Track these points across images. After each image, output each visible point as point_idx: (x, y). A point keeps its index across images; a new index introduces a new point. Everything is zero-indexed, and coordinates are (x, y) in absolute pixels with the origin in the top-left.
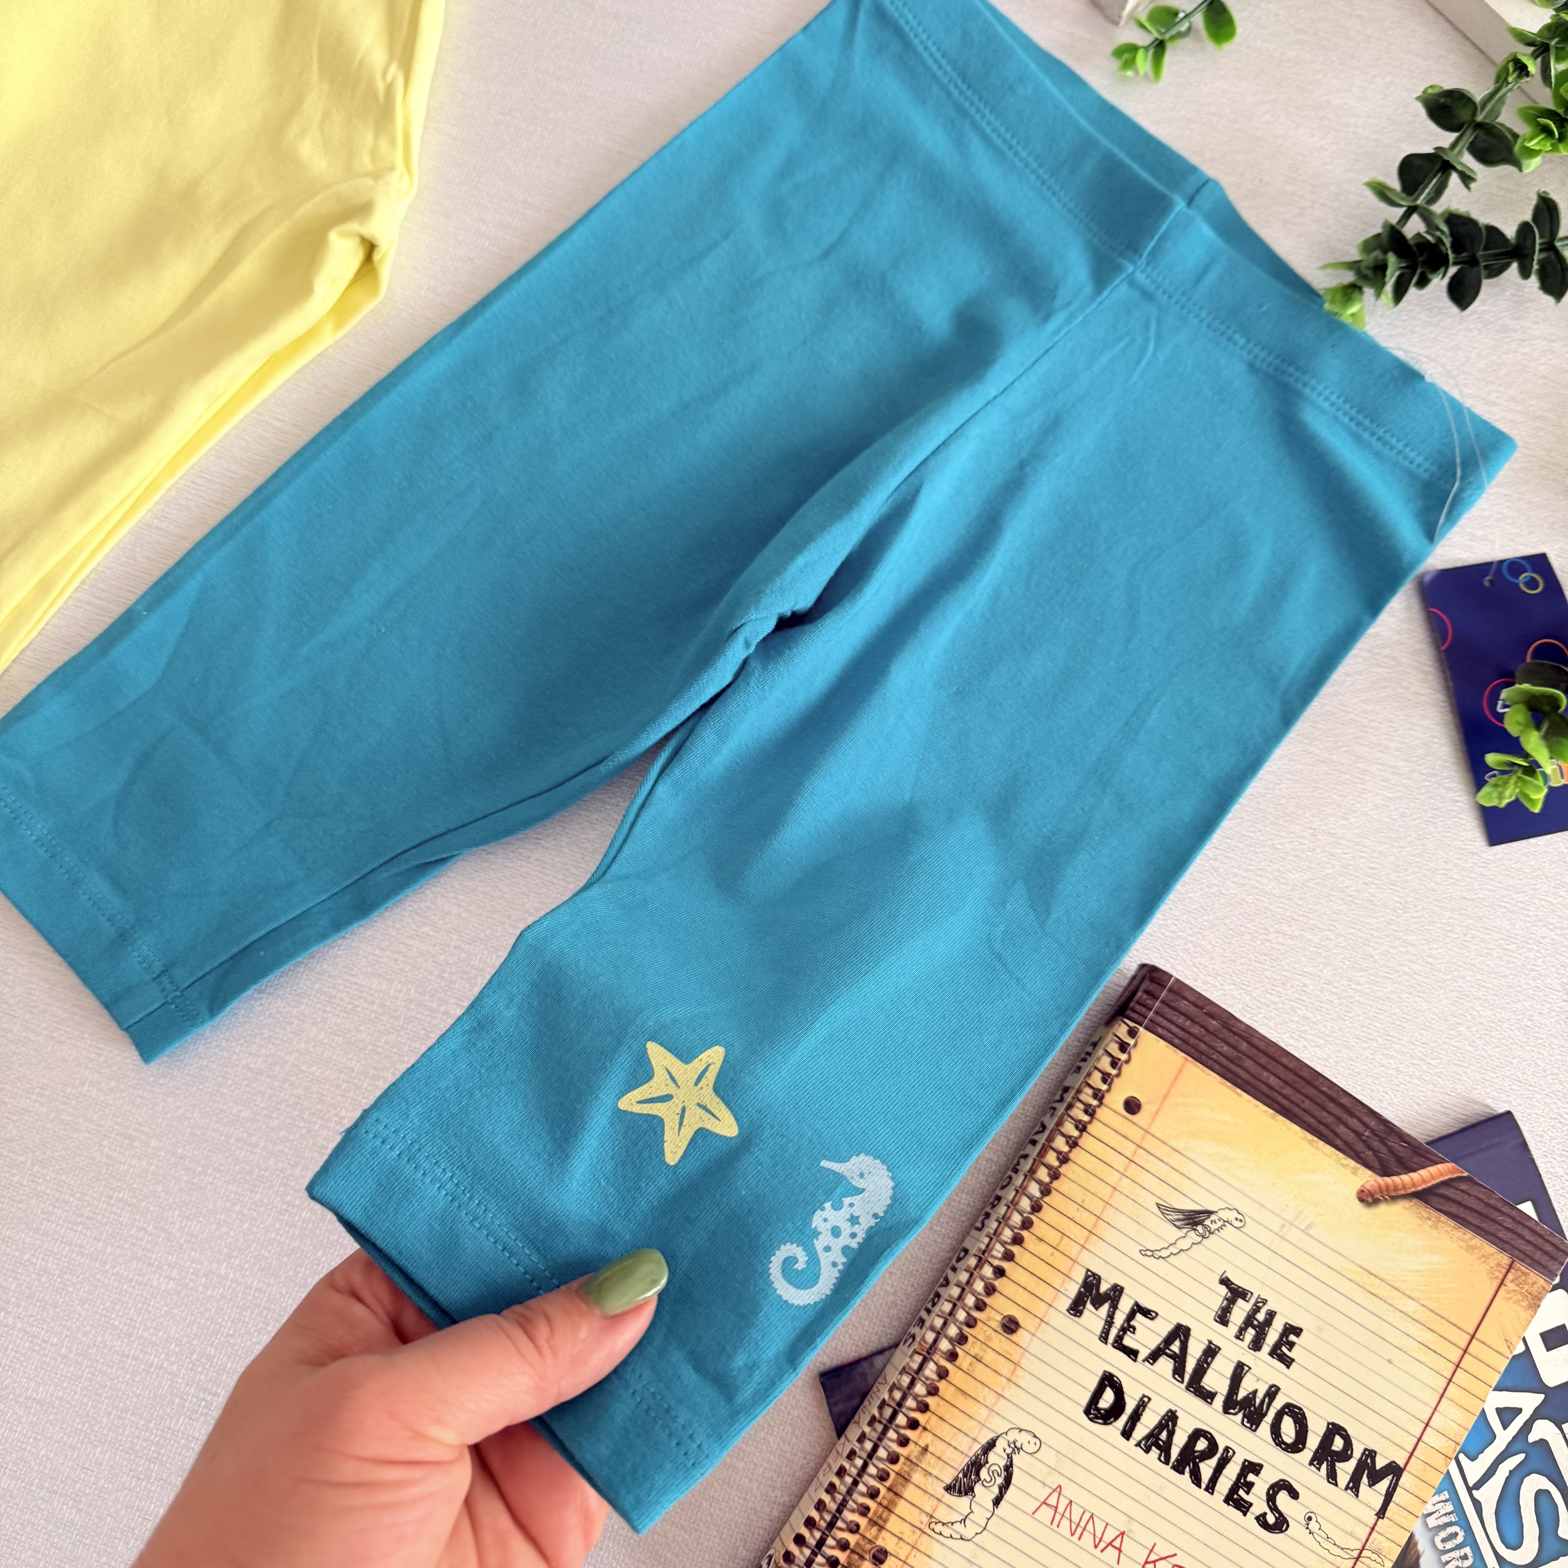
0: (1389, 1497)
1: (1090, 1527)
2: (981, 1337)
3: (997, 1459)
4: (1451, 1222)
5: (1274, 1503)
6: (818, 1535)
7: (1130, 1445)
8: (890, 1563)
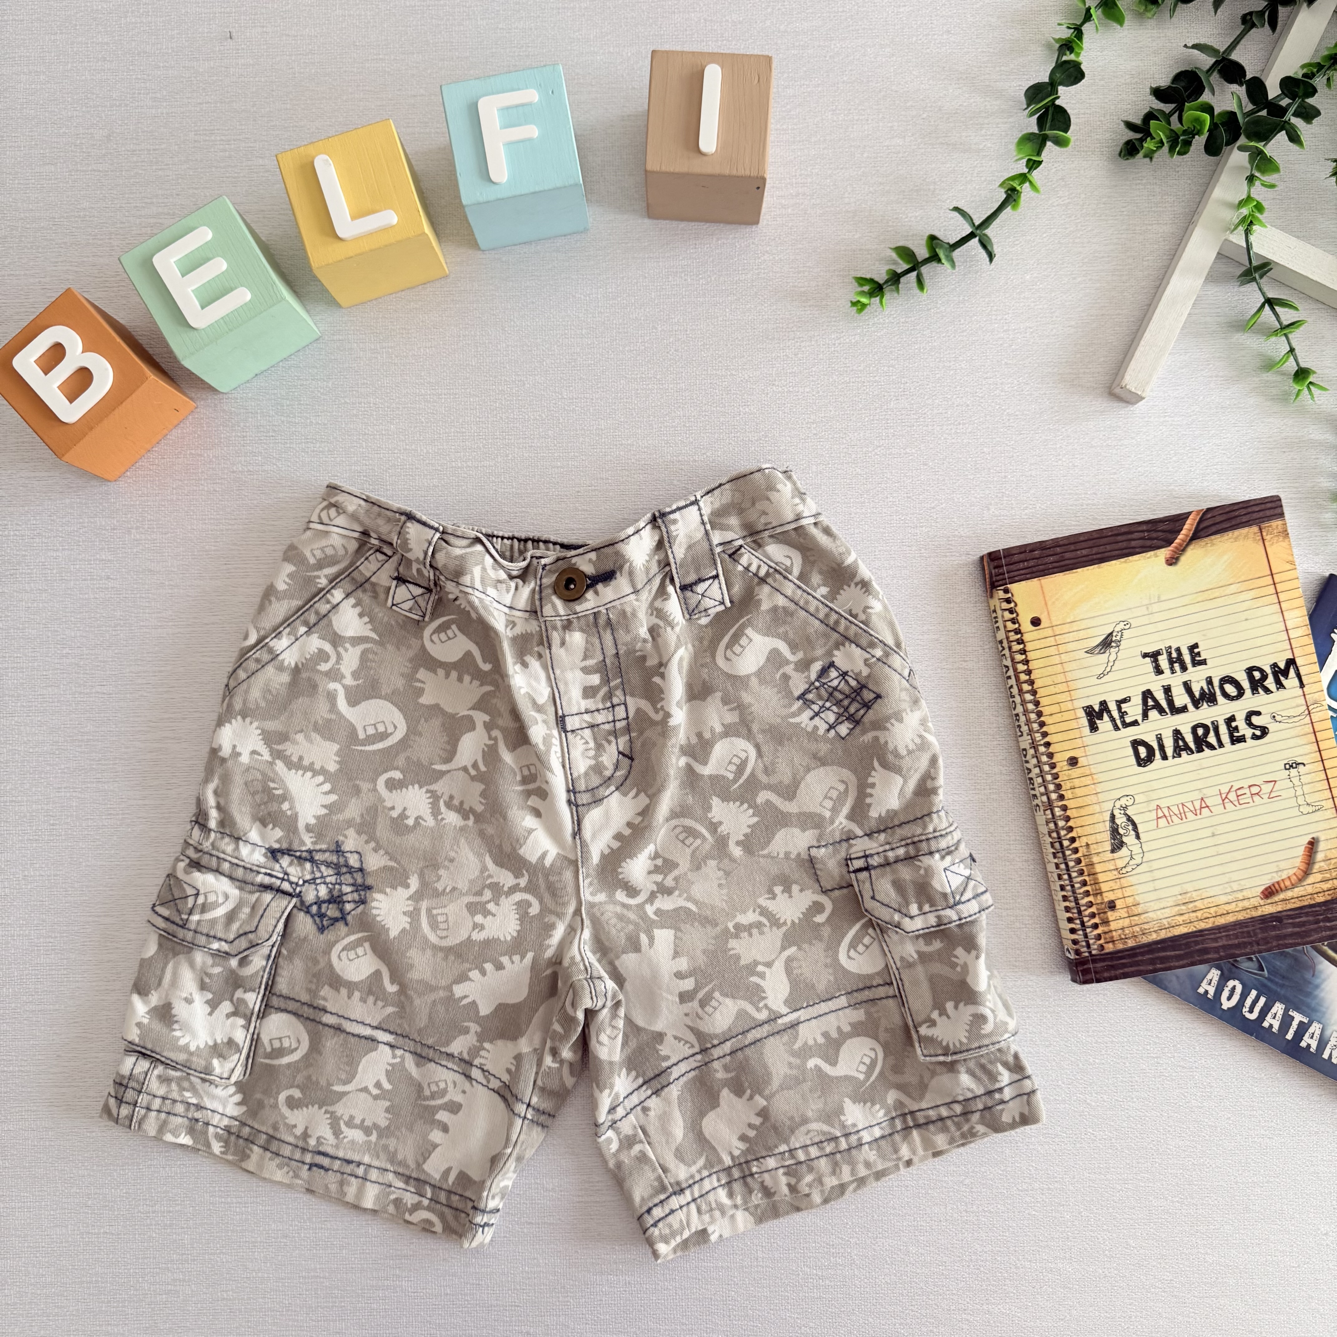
0: (1299, 676)
1: (1186, 810)
2: (1065, 778)
3: (1121, 820)
4: (1218, 536)
5: (1252, 724)
6: (1078, 922)
7: (1170, 761)
8: (1119, 904)
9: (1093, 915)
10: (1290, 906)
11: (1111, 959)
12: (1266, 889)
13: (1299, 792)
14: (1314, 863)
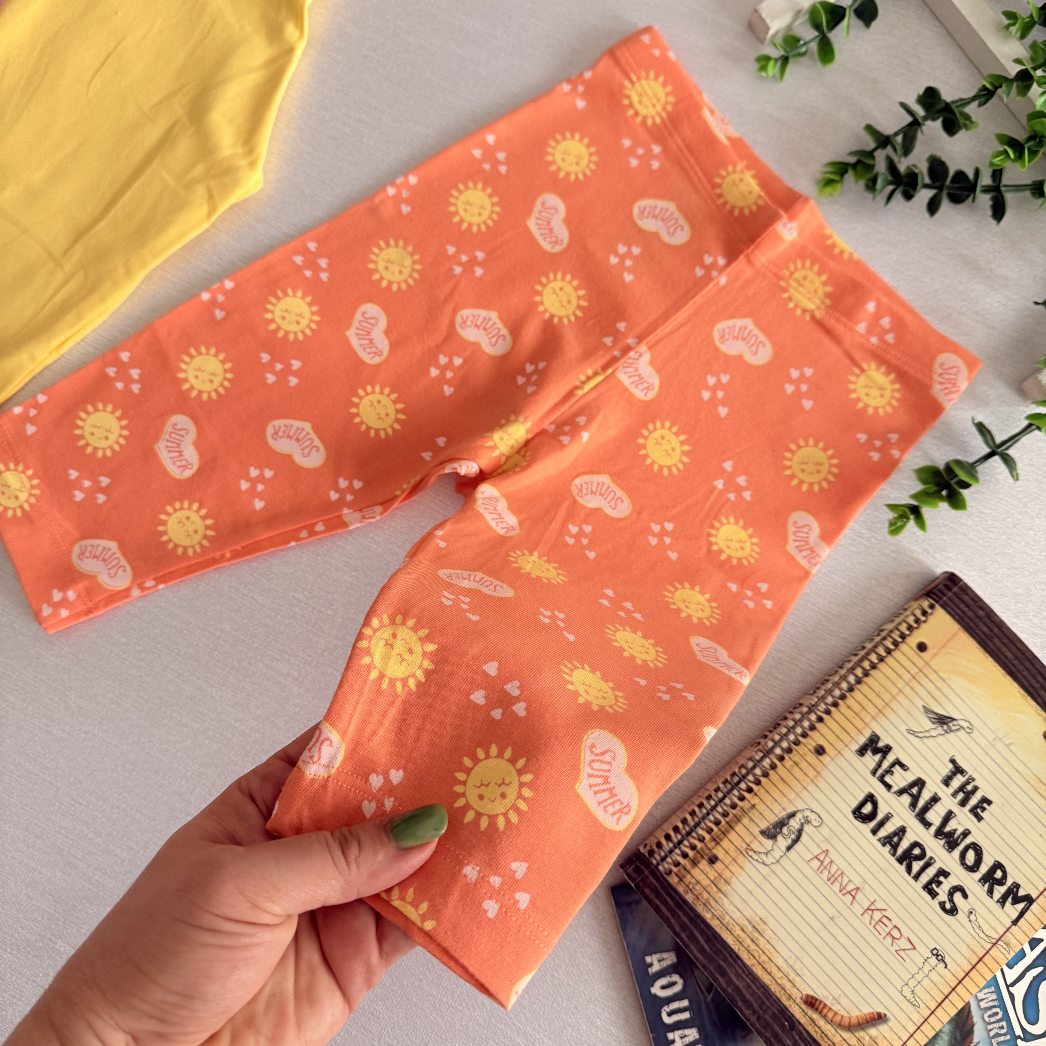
0: (1022, 914)
1: (840, 879)
2: (801, 752)
3: (794, 824)
5: (952, 896)
6: (679, 837)
7: (874, 839)
8: (718, 865)
9: (693, 848)
10: (810, 1029)
11: (664, 887)
12: (813, 997)
13: (919, 977)
14: (863, 1029)
